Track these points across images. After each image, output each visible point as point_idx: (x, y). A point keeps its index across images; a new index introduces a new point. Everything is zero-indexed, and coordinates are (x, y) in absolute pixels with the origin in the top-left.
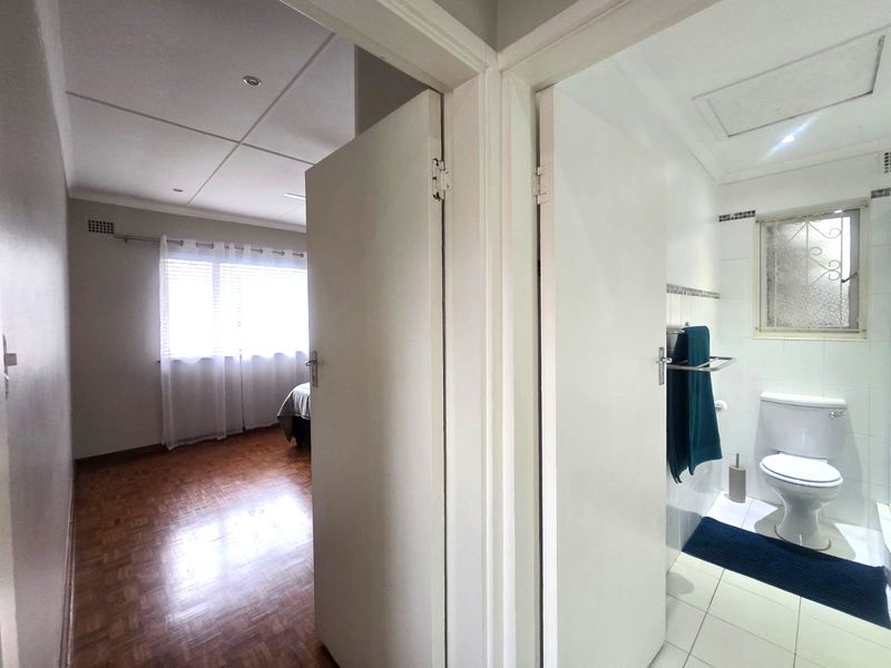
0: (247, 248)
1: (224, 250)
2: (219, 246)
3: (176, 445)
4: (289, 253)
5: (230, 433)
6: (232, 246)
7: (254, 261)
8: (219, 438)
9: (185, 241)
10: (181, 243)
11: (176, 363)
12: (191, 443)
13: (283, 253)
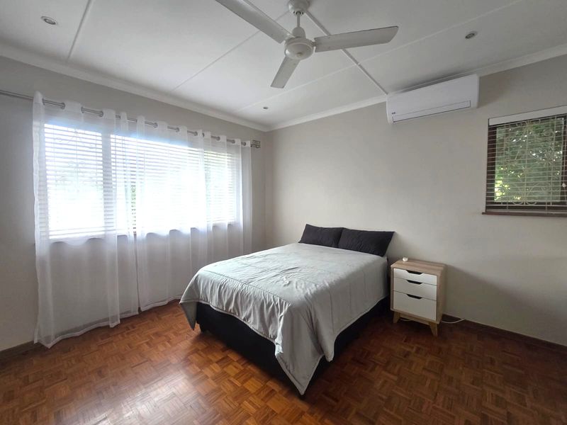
0: (141, 120)
1: (115, 118)
2: (110, 114)
3: (59, 339)
4: (183, 130)
5: (124, 316)
6: (124, 115)
7: (148, 135)
8: (112, 325)
9: (67, 103)
10: (63, 106)
11: (58, 245)
12: (77, 334)
13: (178, 129)
